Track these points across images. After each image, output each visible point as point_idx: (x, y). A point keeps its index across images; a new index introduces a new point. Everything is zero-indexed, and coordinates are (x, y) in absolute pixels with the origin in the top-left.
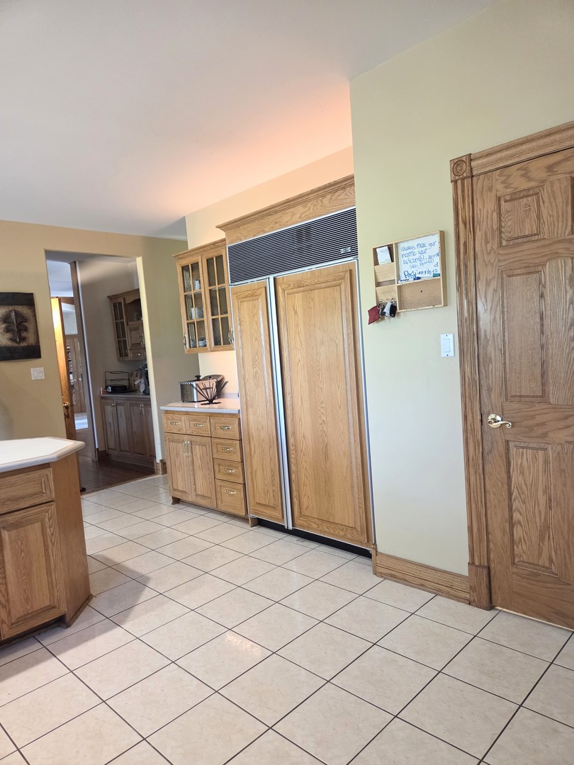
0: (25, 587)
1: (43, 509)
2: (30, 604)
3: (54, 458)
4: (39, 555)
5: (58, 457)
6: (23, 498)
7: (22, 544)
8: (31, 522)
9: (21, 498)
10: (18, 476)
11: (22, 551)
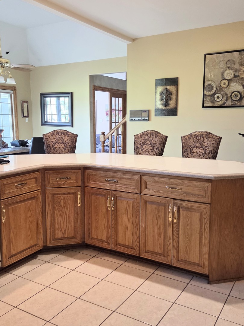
0: (187, 245)
1: (202, 206)
2: (188, 255)
3: (212, 177)
4: (196, 232)
5: (215, 178)
6: (193, 195)
7: (188, 220)
8: (194, 210)
9: (191, 194)
10: (192, 182)
11: (188, 225)
